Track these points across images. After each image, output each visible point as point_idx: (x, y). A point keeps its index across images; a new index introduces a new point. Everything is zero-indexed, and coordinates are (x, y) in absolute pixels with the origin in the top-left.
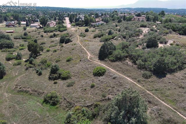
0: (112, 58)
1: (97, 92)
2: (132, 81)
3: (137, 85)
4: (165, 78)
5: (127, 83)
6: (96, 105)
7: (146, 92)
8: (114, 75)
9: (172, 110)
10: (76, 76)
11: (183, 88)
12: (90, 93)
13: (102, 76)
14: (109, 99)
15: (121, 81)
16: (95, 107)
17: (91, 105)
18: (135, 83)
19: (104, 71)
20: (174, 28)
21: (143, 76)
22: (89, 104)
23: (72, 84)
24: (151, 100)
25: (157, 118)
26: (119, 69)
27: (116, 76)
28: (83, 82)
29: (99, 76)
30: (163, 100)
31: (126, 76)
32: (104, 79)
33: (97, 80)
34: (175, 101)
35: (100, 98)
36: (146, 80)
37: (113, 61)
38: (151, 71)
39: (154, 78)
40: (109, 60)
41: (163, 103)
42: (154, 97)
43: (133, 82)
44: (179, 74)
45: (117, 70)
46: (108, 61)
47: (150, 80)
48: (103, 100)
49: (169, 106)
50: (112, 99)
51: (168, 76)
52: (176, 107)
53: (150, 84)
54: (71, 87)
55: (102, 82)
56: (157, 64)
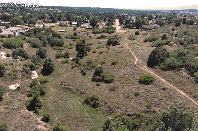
0: (163, 66)
1: (141, 101)
2: (185, 95)
3: (192, 101)
5: (179, 97)
6: (139, 116)
8: (164, 85)
10: (120, 81)
12: (133, 101)
13: (149, 84)
14: (154, 112)
15: (171, 94)
16: (137, 118)
17: (133, 114)
18: (190, 99)
19: (152, 79)
22: (131, 113)
23: (115, 89)
26: (171, 80)
27: (166, 87)
28: (126, 88)
29: (146, 85)
31: (179, 89)
32: (150, 88)
33: (143, 88)
35: (144, 108)
37: (164, 69)
40: (160, 68)
43: (187, 96)
45: (168, 81)
46: (158, 69)
48: (147, 112)
50: (158, 112)
54: (114, 92)
55: (148, 91)
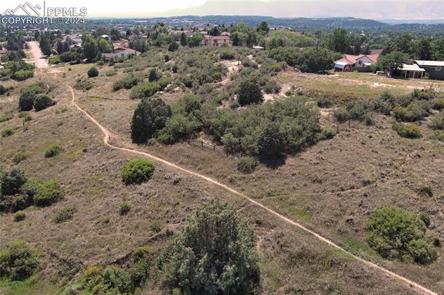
0: (164, 137)
1: (137, 221)
2: (216, 182)
3: (229, 191)
4: (283, 167)
5: (206, 190)
6: (140, 255)
7: (249, 202)
8: (174, 174)
9: (305, 231)
10: (79, 190)
11: (320, 182)
12: (119, 228)
13: (146, 181)
14: (169, 234)
15: (192, 188)
16: (136, 261)
17: (127, 257)
18: (225, 186)
19: (149, 168)
20: (290, 58)
21: (239, 169)
22: (121, 256)
23: (69, 214)
24: (261, 218)
25: (277, 254)
26: (186, 160)
27: (179, 177)
28: (98, 205)
29: (140, 183)
30: (285, 215)
31: (203, 174)
32: (150, 188)
33: (134, 194)
34: (308, 211)
35: (148, 235)
36: (246, 176)
37: (168, 142)
38: (254, 154)
39: (262, 170)
40: (159, 141)
41: (286, 219)
42: (266, 212)
43: (219, 184)
44: (309, 155)
45: (181, 163)
46: (157, 143)
47: (253, 175)
48: (155, 239)
49: (298, 225)
50: (177, 232)
51: (290, 161)
52: (310, 225)
53: (256, 183)
54: (68, 222)
55: (147, 196)
56: (265, 138)
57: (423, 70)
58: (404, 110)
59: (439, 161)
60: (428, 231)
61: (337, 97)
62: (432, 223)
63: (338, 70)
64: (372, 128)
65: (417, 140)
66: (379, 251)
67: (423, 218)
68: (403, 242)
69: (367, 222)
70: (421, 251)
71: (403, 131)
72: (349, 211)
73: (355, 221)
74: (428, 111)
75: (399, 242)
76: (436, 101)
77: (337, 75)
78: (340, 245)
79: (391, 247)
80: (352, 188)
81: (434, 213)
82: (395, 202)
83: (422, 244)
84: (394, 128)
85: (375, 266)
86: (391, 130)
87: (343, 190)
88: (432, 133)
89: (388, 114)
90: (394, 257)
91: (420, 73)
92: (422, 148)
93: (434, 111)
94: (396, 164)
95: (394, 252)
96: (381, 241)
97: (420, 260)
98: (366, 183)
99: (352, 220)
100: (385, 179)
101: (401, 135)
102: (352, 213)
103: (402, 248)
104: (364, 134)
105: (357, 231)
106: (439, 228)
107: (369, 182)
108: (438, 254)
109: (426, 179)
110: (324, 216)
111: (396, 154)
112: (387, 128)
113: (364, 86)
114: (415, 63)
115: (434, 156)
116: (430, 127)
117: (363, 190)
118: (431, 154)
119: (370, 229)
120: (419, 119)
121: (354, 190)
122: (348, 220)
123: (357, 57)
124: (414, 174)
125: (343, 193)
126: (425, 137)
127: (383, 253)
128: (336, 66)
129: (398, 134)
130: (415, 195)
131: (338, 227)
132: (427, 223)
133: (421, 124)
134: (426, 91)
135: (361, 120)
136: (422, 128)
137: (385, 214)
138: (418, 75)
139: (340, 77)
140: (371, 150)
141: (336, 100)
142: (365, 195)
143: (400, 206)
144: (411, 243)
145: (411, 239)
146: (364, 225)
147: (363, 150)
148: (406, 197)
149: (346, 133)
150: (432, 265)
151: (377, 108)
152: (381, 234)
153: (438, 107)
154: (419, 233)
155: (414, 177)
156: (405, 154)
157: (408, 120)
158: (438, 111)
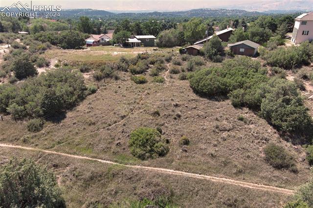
4: (65, 120)
7: (44, 153)
9: (91, 160)
11: (94, 124)
20: (52, 40)
21: (29, 130)
24: (57, 162)
25: (75, 183)
30: (74, 153)
34: (90, 146)
36: (37, 134)
38: (39, 116)
39: (49, 126)
41: (76, 156)
42: (60, 156)
44: (82, 107)
47: (43, 132)
49: (85, 158)
51: (69, 114)
52: (94, 155)
53: (46, 138)
56: (46, 102)
57: (140, 41)
58: (135, 67)
59: (159, 94)
60: (162, 136)
61: (92, 64)
62: (163, 131)
63: (89, 45)
64: (119, 82)
65: (146, 84)
66: (139, 157)
67: (158, 130)
68: (151, 147)
69: (129, 141)
70: (161, 149)
71: (138, 80)
72: (117, 138)
73: (122, 143)
74: (147, 66)
75: (149, 148)
76: (150, 59)
77: (89, 49)
78: (116, 161)
79: (145, 152)
80: (116, 122)
81: (163, 125)
82: (141, 125)
83: (161, 145)
84: (132, 79)
85: (139, 167)
86: (131, 81)
87: (110, 125)
88: (152, 79)
89: (126, 71)
90: (148, 158)
91: (139, 43)
92: (149, 89)
93: (151, 66)
94: (137, 101)
95: (147, 154)
96: (139, 151)
97: (162, 154)
98: (123, 117)
99: (119, 143)
100: (133, 112)
101: (137, 83)
102: (119, 139)
103: (151, 151)
104: (115, 86)
105: (124, 149)
106: (167, 133)
107: (125, 116)
108: (169, 147)
109: (155, 106)
110: (102, 146)
111: (137, 95)
112: (128, 80)
113: (108, 55)
114: (135, 37)
115: (156, 92)
116: (151, 75)
117: (122, 122)
118: (154, 91)
119: (132, 145)
120: (144, 71)
121: (117, 124)
122: (117, 144)
123: (100, 36)
124: (148, 105)
125: (110, 127)
126: (149, 81)
127: (142, 157)
128: (87, 43)
129: (135, 82)
130: (151, 117)
131: (112, 150)
132: (161, 132)
133: (145, 74)
134: (144, 54)
135: (111, 77)
136: (147, 77)
137: (138, 134)
138: (138, 45)
139: (92, 50)
140: (121, 95)
141: (92, 66)
142: (124, 125)
143: (145, 126)
144: (155, 146)
145: (155, 144)
146: (128, 144)
147: (117, 97)
148: (147, 119)
149: (105, 87)
150: (168, 155)
151: (119, 68)
152: (138, 146)
153: (152, 63)
154: (158, 139)
155: (148, 106)
156: (141, 94)
157: (138, 73)
158: (152, 65)
